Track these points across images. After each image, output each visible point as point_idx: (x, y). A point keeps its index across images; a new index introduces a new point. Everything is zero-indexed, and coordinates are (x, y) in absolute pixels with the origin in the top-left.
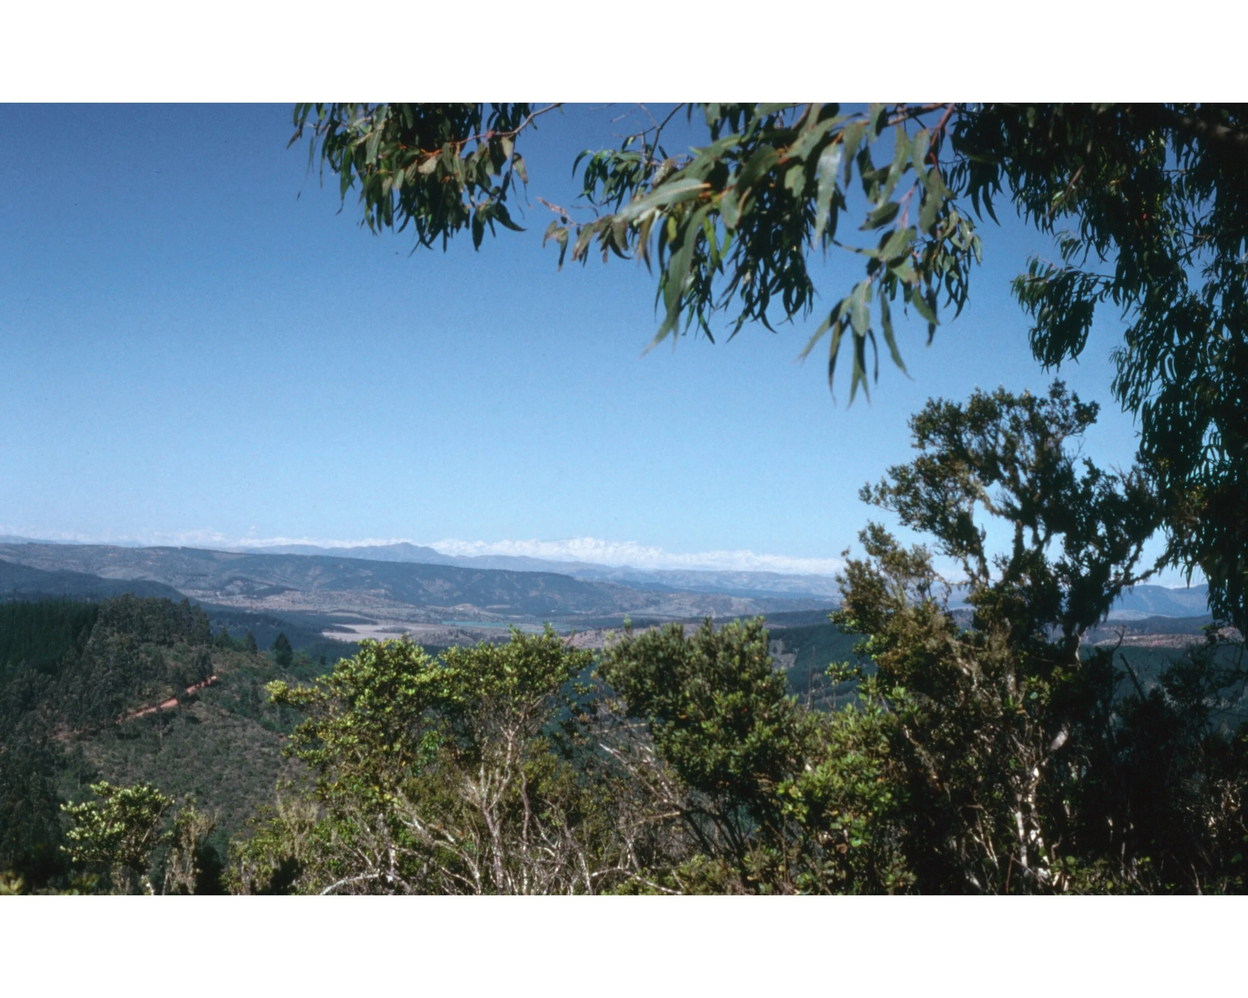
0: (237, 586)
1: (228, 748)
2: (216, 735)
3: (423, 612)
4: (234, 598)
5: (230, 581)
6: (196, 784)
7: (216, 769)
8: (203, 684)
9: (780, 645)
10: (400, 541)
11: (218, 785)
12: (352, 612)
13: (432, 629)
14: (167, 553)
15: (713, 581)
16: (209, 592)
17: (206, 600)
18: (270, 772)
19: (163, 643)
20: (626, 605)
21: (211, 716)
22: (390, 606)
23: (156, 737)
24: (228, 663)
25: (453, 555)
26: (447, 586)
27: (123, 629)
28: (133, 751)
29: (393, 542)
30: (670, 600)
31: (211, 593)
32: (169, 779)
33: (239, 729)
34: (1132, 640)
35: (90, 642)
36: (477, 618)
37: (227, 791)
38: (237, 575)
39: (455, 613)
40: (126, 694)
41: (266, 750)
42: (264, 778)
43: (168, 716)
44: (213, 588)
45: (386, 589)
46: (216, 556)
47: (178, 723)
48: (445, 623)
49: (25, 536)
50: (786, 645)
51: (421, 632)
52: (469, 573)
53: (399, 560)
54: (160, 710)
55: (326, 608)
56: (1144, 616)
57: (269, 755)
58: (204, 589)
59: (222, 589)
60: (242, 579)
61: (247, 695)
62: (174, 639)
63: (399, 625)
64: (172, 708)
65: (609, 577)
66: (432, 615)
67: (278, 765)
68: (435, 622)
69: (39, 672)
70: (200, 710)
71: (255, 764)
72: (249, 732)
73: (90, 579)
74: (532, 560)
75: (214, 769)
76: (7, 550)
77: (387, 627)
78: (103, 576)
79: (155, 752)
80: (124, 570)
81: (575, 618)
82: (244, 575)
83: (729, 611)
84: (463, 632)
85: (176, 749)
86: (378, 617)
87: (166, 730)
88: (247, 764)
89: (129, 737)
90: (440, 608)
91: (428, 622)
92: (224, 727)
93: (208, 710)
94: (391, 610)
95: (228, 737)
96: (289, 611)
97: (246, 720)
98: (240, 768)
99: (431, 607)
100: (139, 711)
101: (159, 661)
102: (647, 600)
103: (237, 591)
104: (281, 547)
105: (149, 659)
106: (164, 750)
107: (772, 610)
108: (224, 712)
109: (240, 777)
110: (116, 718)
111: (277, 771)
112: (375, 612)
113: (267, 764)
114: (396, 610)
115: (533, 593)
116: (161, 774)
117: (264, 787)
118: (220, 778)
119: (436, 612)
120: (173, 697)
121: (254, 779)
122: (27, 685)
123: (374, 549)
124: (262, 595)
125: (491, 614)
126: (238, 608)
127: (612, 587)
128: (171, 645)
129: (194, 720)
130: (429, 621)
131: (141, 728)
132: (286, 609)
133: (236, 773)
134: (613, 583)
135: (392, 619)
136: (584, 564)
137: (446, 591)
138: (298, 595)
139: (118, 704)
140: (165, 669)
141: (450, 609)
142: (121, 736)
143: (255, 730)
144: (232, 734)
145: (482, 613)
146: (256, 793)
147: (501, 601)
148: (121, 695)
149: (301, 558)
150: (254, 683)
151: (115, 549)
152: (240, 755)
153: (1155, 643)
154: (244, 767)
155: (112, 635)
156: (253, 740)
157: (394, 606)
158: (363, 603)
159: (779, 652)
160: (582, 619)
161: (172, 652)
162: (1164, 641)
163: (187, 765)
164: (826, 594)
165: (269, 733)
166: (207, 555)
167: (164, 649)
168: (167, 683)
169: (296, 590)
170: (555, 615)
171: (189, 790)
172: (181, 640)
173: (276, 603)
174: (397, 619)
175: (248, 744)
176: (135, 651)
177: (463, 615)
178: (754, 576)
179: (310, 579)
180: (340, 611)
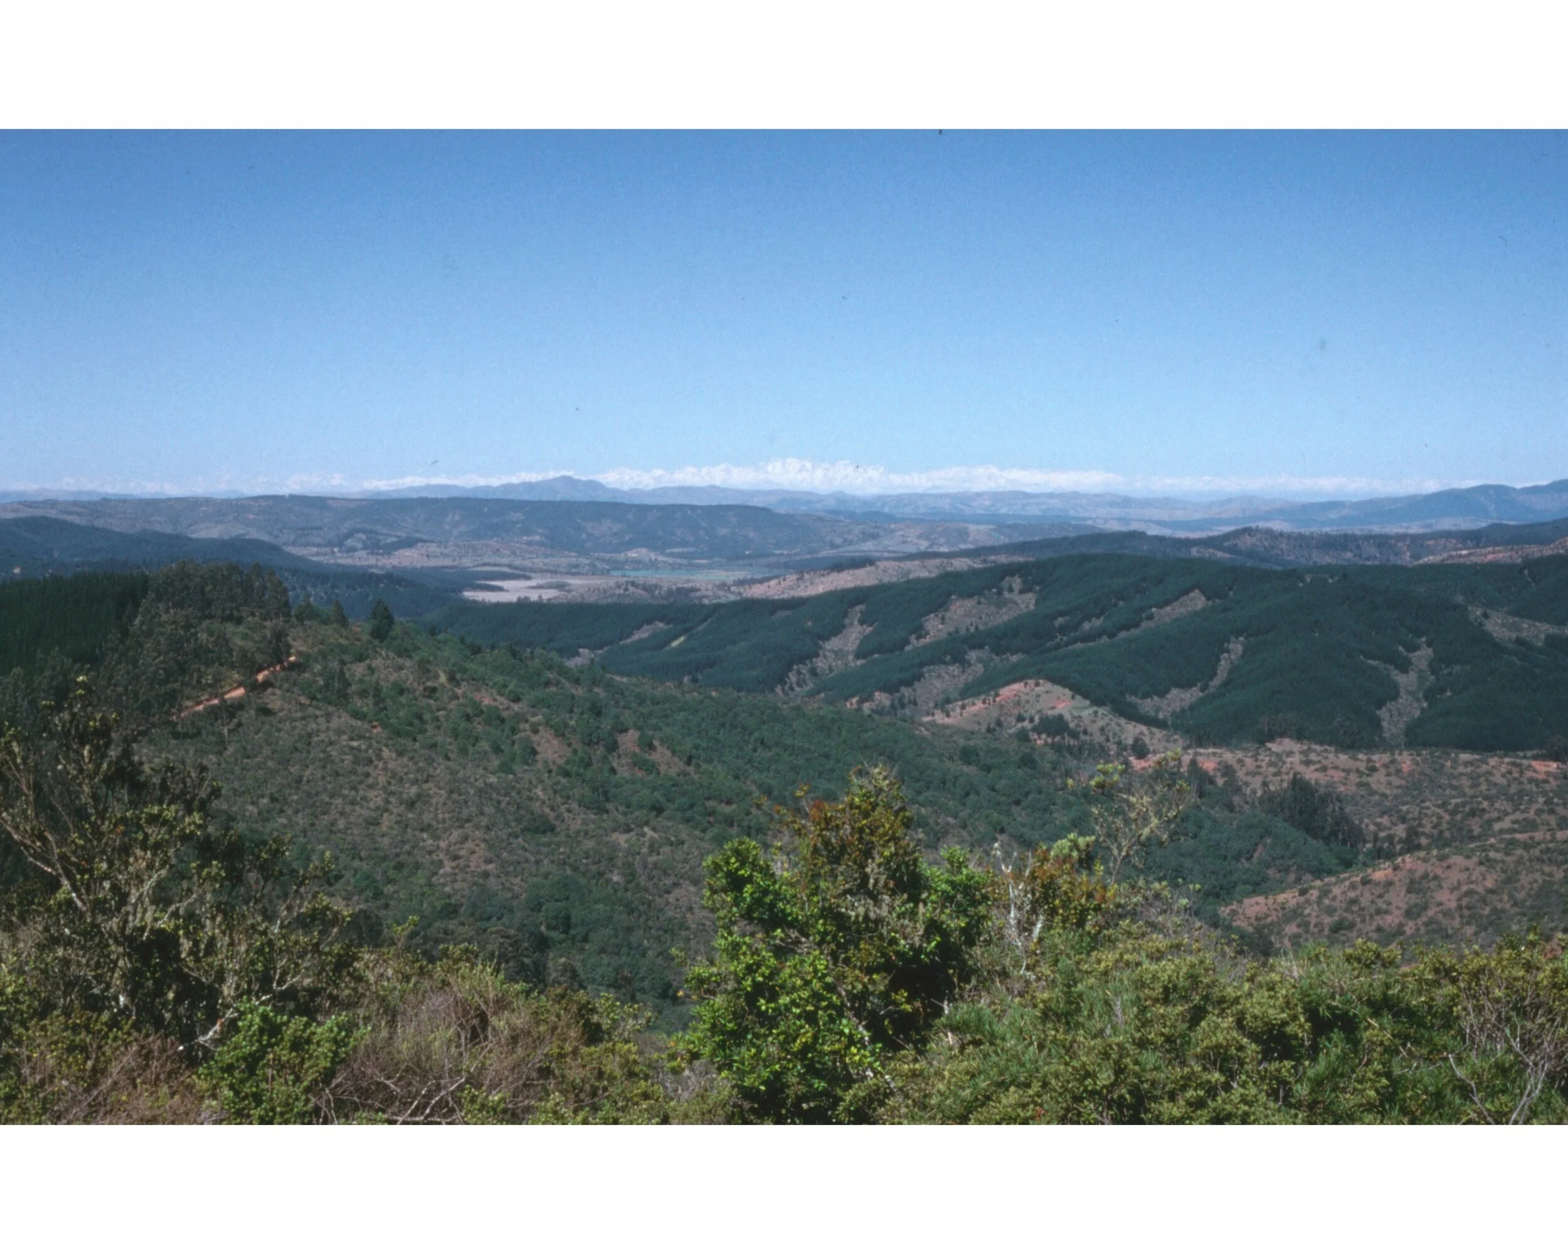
0: (360, 540)
1: (309, 744)
2: (294, 728)
3: (587, 561)
4: (357, 554)
5: (350, 535)
6: (270, 789)
7: (294, 770)
8: (278, 668)
9: (1017, 582)
10: (558, 475)
11: (297, 788)
12: (500, 565)
13: (599, 582)
14: (271, 502)
15: (946, 505)
16: (324, 550)
17: (321, 559)
18: (360, 769)
19: (230, 618)
20: (839, 541)
21: (286, 706)
22: (546, 556)
23: (221, 734)
24: (310, 641)
25: (625, 488)
26: (616, 528)
27: (180, 605)
28: (192, 752)
29: (551, 475)
30: (893, 531)
31: (327, 550)
32: (236, 784)
33: (321, 720)
34: (1461, 556)
35: (137, 622)
36: (653, 565)
37: (309, 794)
38: (358, 526)
39: (626, 561)
40: (183, 683)
41: (355, 744)
42: (353, 777)
43: (233, 709)
44: (330, 544)
45: (541, 535)
46: (331, 502)
47: (248, 715)
48: (615, 573)
49: (102, 490)
50: (1024, 582)
51: (583, 586)
52: (642, 510)
53: (559, 498)
54: (224, 701)
55: (467, 562)
56: (1483, 524)
57: (358, 749)
58: (319, 545)
59: (340, 544)
60: (364, 531)
61: (333, 678)
62: (244, 614)
63: (558, 579)
64: (240, 698)
65: (819, 506)
66: (599, 565)
67: (370, 761)
68: (604, 573)
69: (75, 662)
70: (274, 700)
71: (342, 761)
72: (335, 723)
73: (178, 540)
74: (723, 490)
75: (292, 770)
76: (75, 509)
77: (541, 582)
78: (194, 536)
79: (220, 753)
80: (220, 527)
81: (772, 560)
82: (366, 526)
83: (965, 542)
84: (633, 584)
85: (245, 748)
86: (532, 570)
87: (232, 726)
88: (333, 762)
89: (186, 736)
90: (607, 556)
91: (593, 574)
92: (303, 718)
93: (283, 698)
94: (547, 561)
95: (309, 729)
96: (422, 568)
97: (331, 709)
98: (324, 767)
99: (597, 555)
100: (198, 704)
101: (223, 641)
102: (864, 533)
103: (360, 545)
104: (413, 489)
105: (212, 639)
106: (231, 749)
107: (1018, 538)
108: (303, 700)
109: (323, 778)
110: (168, 713)
111: (370, 770)
112: (527, 563)
113: (356, 761)
114: (554, 560)
115: (723, 532)
116: (227, 779)
117: (354, 788)
118: (299, 780)
119: (604, 560)
120: (240, 685)
121: (341, 779)
122: (60, 678)
123: (529, 486)
124: (390, 549)
125: (671, 560)
126: (362, 567)
127: (820, 519)
128: (239, 621)
129: (265, 711)
130: (594, 572)
131: (201, 724)
132: (419, 566)
133: (319, 773)
134: (822, 514)
135: (548, 571)
136: (787, 492)
137: (615, 534)
138: (433, 548)
139: (172, 697)
140: (230, 651)
141: (621, 557)
142: (176, 735)
143: (343, 719)
144: (314, 726)
145: (660, 558)
146: (344, 797)
147: (684, 543)
148: (177, 685)
149: (435, 501)
150: (343, 663)
151: (208, 501)
152: (324, 751)
153: (1490, 557)
154: (329, 766)
155: (167, 611)
156: (339, 732)
157: (552, 555)
158: (514, 553)
159: (1016, 591)
160: (783, 560)
161: (241, 629)
162: (1501, 555)
163: (259, 766)
164: (1087, 515)
165: (359, 723)
166: (319, 503)
167: (230, 627)
168: (232, 666)
169: (432, 541)
170: (750, 557)
171: (263, 796)
172: (253, 614)
173: (408, 558)
174: (554, 572)
175: (334, 738)
176: (193, 630)
177: (637, 564)
178: (998, 497)
179: (447, 527)
180: (484, 564)
